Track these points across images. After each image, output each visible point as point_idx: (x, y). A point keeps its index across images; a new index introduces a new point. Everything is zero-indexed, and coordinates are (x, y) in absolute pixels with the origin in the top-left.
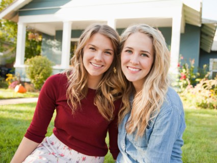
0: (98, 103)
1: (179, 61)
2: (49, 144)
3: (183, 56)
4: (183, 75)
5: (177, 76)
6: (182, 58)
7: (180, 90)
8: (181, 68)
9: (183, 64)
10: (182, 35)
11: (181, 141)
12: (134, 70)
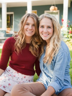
0: (31, 50)
1: (68, 24)
2: (8, 71)
3: (69, 20)
4: (70, 31)
5: (67, 32)
6: (69, 22)
7: (68, 40)
8: (69, 27)
9: (70, 25)
10: (69, 8)
11: (69, 66)
12: (46, 35)
